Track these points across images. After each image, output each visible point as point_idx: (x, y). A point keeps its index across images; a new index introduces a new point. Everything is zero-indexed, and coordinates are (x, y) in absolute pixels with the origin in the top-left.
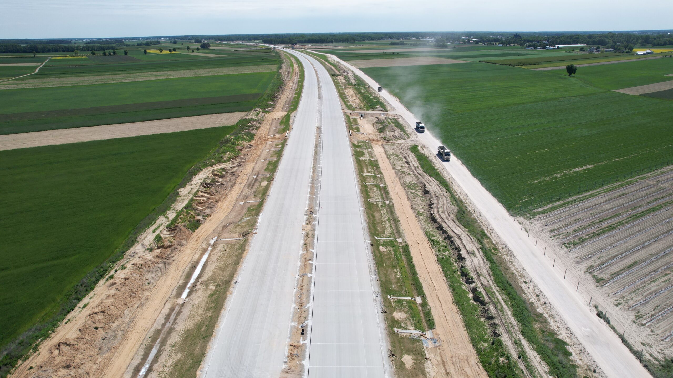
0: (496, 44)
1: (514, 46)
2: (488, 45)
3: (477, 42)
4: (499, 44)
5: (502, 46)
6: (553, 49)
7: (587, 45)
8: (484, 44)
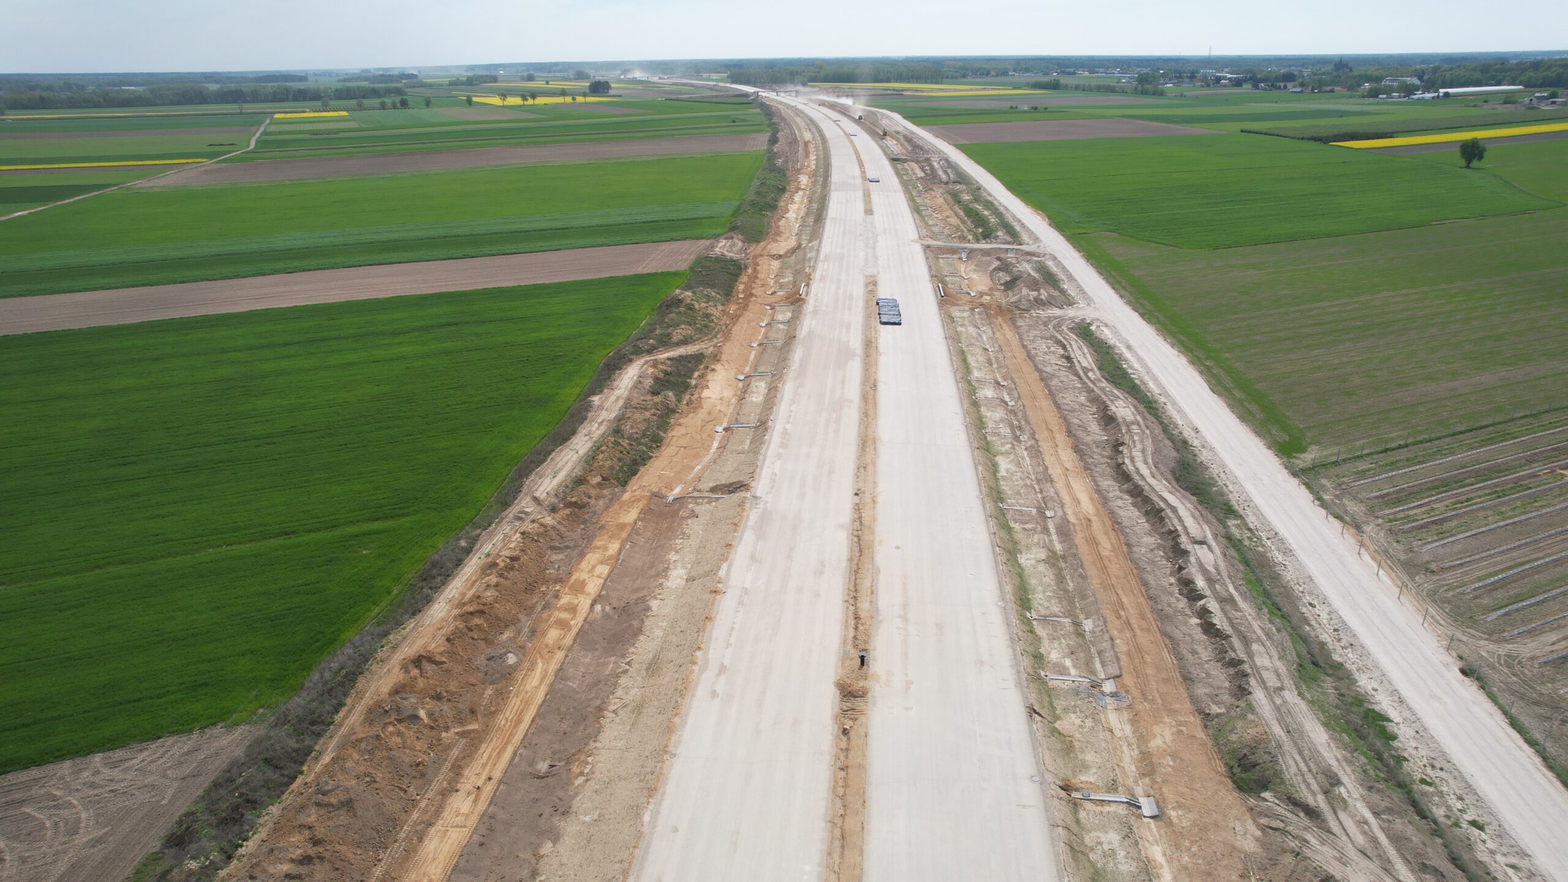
0: (1285, 87)
1: (1332, 91)
2: (1266, 90)
3: (1238, 83)
4: (1295, 87)
5: (1302, 92)
6: (1434, 98)
7: (1526, 86)
8: (1256, 86)
